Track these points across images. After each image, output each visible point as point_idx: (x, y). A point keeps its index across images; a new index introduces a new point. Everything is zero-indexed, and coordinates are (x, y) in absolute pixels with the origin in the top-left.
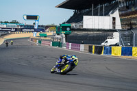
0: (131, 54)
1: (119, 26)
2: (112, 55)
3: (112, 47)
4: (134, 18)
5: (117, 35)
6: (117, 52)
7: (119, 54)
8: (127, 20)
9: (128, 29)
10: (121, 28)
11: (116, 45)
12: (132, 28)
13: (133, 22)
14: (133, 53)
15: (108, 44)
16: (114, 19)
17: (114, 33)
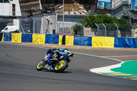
0: (31, 41)
1: (18, 13)
2: (13, 41)
3: (12, 34)
4: (34, 5)
5: (17, 22)
6: (17, 39)
7: (19, 41)
8: (27, 7)
9: (28, 16)
10: (20, 15)
11: (16, 32)
12: (31, 15)
13: (32, 8)
14: (33, 40)
15: (8, 31)
16: (14, 5)
17: (14, 20)
